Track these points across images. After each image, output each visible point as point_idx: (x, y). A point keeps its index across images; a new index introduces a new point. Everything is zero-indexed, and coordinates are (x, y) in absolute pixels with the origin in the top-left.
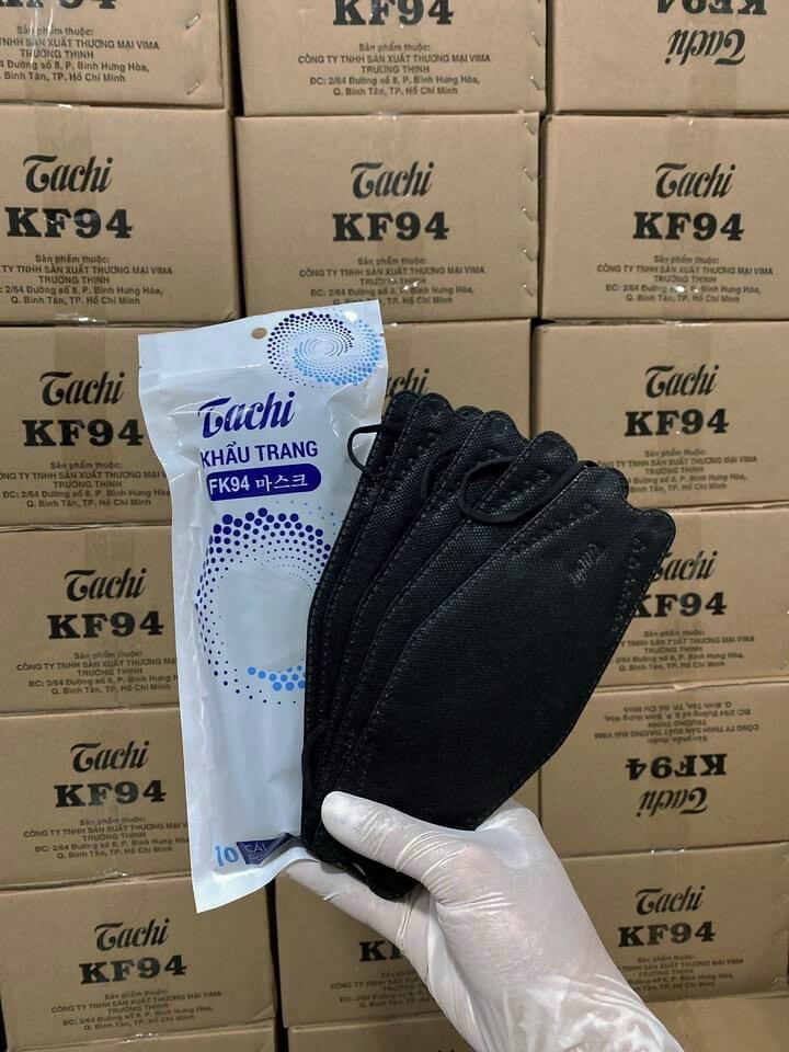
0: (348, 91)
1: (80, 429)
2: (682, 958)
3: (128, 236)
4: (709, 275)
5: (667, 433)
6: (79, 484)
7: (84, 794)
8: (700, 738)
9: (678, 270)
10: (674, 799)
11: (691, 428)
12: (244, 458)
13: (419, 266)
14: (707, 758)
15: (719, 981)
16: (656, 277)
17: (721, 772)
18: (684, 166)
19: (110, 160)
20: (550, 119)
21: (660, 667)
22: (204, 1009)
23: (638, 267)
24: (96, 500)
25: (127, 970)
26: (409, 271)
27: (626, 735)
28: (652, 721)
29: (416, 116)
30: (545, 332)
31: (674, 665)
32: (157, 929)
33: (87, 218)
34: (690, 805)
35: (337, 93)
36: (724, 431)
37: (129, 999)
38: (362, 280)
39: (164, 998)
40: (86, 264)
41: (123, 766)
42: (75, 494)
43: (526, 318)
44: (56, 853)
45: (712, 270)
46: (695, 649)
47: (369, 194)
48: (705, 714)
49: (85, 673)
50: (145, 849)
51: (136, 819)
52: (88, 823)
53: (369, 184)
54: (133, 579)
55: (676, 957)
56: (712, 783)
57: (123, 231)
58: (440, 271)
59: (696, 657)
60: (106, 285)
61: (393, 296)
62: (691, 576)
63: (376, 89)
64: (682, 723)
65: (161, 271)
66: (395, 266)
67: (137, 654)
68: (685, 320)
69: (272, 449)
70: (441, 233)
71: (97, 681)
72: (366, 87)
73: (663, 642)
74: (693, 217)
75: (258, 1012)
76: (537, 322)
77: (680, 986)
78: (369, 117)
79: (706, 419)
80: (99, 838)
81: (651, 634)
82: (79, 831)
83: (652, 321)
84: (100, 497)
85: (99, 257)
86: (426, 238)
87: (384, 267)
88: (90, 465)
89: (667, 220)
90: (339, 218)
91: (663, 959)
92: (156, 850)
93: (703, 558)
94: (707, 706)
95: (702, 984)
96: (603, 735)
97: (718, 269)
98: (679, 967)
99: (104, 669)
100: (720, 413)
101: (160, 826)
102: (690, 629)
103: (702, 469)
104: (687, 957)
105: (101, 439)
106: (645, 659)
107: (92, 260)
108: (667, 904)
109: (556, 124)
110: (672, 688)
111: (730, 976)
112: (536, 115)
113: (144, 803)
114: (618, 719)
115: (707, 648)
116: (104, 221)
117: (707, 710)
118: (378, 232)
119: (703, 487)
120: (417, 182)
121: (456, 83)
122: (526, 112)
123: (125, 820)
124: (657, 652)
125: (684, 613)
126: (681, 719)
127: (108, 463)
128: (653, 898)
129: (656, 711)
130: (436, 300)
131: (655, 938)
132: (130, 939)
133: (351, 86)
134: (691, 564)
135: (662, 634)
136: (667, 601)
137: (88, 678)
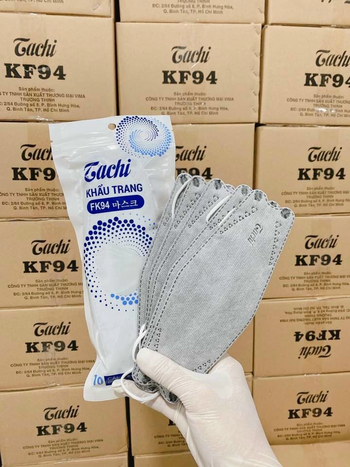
0: (171, 11)
1: (39, 172)
2: (317, 424)
3: (64, 79)
4: (339, 104)
5: (317, 179)
6: (39, 199)
7: (39, 347)
8: (329, 322)
9: (325, 101)
10: (316, 350)
11: (328, 177)
12: (107, 192)
13: (203, 97)
14: (332, 332)
15: (333, 434)
16: (314, 104)
17: (338, 338)
18: (329, 51)
19: (55, 41)
20: (267, 27)
21: (311, 289)
22: (95, 447)
23: (306, 100)
24: (47, 206)
25: (59, 429)
26: (198, 99)
27: (294, 320)
28: (306, 314)
29: (203, 24)
30: (262, 130)
31: (317, 288)
32: (74, 410)
33: (44, 70)
34: (323, 353)
35: (165, 12)
36: (343, 179)
37: (60, 443)
38: (176, 103)
39: (76, 442)
40: (43, 92)
41: (58, 333)
42: (36, 204)
43: (253, 123)
44: (26, 374)
45: (340, 102)
46: (327, 281)
47: (180, 61)
48: (331, 311)
49: (41, 289)
50: (68, 373)
51: (64, 359)
52: (41, 360)
53: (180, 57)
54: (64, 245)
55: (314, 424)
56: (333, 343)
57: (62, 76)
58: (213, 99)
59: (327, 284)
60: (53, 103)
61: (189, 111)
62: (326, 247)
63: (184, 11)
64: (320, 315)
65: (80, 96)
66: (191, 97)
67: (66, 280)
68: (327, 126)
69: (120, 188)
70: (213, 81)
71: (46, 293)
72: (179, 9)
73: (312, 277)
74: (332, 76)
75: (121, 449)
76: (258, 125)
77: (316, 437)
78: (180, 24)
79: (335, 173)
80: (46, 367)
81: (307, 274)
82: (37, 364)
83: (311, 126)
84: (48, 205)
85: (50, 89)
86: (206, 83)
87: (186, 97)
88: (44, 190)
89: (321, 77)
90: (165, 73)
91: (308, 424)
92: (73, 373)
93: (332, 238)
94: (332, 307)
95: (326, 436)
96: (284, 321)
97: (343, 101)
98: (316, 428)
99: (50, 287)
100: (342, 170)
101: (75, 362)
102: (326, 271)
103: (333, 196)
104: (320, 424)
105: (49, 177)
106: (304, 285)
107: (46, 90)
108: (311, 399)
109: (269, 29)
110: (316, 299)
111: (339, 432)
112: (260, 25)
113: (68, 351)
114: (291, 313)
115: (333, 280)
116: (52, 72)
117: (332, 309)
118: (184, 80)
119: (333, 205)
120: (203, 56)
121: (222, 9)
122: (256, 23)
123: (58, 359)
124: (309, 282)
125: (322, 264)
126: (320, 313)
127: (52, 189)
128: (305, 396)
129: (309, 310)
130: (210, 113)
131: (305, 415)
132: (61, 415)
133: (172, 9)
134: (327, 241)
135: (312, 274)
136: (315, 258)
137: (42, 292)
